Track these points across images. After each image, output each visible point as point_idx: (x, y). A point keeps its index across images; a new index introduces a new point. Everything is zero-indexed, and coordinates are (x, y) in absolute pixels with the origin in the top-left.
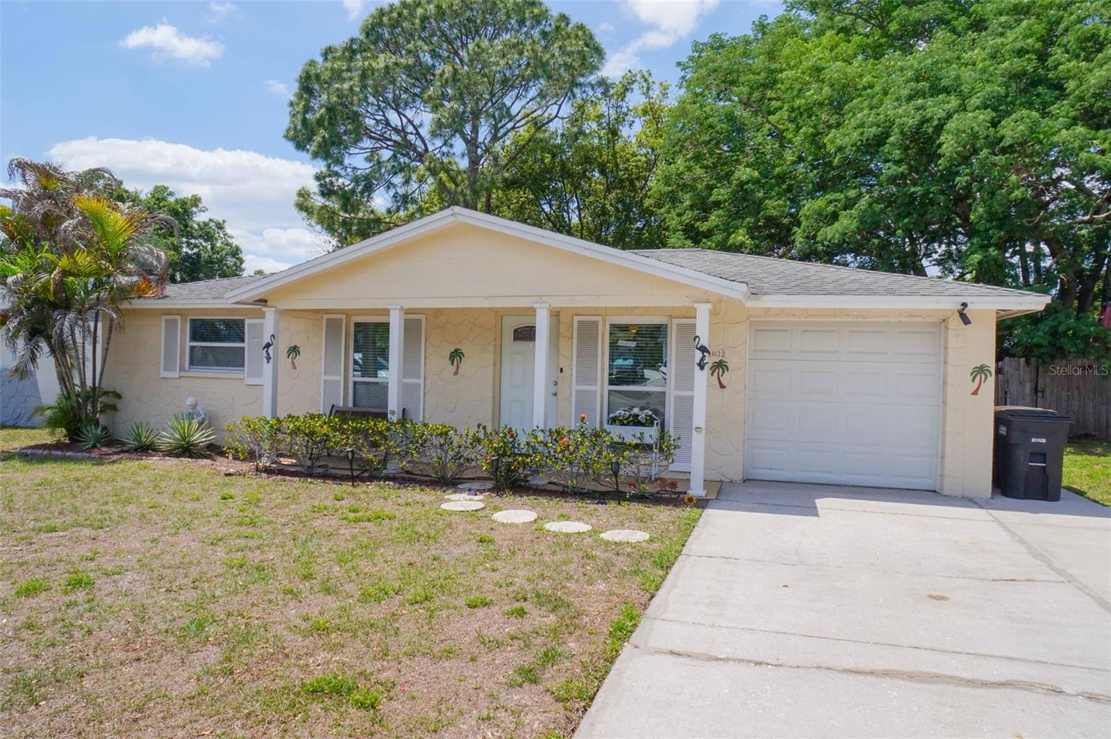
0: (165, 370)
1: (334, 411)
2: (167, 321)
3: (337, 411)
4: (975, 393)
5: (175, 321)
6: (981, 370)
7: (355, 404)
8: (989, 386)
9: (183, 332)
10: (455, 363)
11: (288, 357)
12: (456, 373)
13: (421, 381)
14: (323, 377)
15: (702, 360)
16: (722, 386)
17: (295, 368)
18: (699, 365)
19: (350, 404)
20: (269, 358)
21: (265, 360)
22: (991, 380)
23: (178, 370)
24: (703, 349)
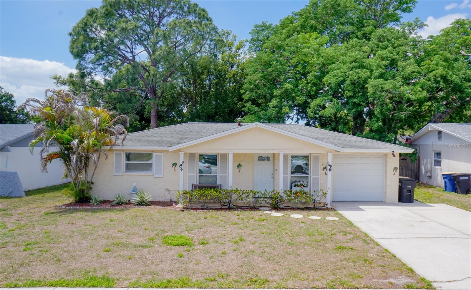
0: (116, 172)
1: (193, 186)
2: (116, 154)
3: (195, 186)
4: (394, 175)
5: (121, 154)
6: (395, 168)
7: (199, 184)
8: (398, 172)
9: (123, 158)
10: (239, 168)
11: (172, 167)
12: (239, 172)
13: (227, 175)
14: (188, 174)
15: (330, 169)
16: (326, 174)
17: (175, 171)
18: (329, 170)
19: (198, 183)
20: (182, 170)
21: (180, 170)
22: (398, 171)
23: (122, 172)
24: (330, 166)
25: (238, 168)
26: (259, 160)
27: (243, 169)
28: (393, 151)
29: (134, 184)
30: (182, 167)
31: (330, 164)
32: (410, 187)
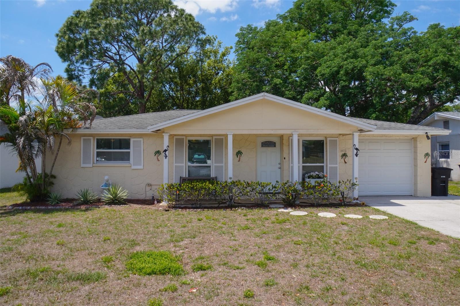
0: (84, 163)
1: (182, 179)
2: (84, 139)
3: (183, 179)
4: (425, 162)
5: (90, 139)
6: (427, 154)
7: (189, 176)
8: (429, 160)
9: (94, 145)
10: (239, 156)
11: (155, 156)
12: (239, 161)
13: (223, 165)
14: (175, 165)
15: (357, 153)
16: (346, 163)
17: (159, 160)
18: (356, 155)
19: (187, 176)
20: (166, 157)
21: (164, 157)
22: (430, 158)
23: (92, 163)
24: (357, 149)
25: (237, 157)
26: (262, 146)
27: (243, 158)
28: (426, 133)
29: (106, 178)
30: (167, 153)
31: (357, 147)
32: (444, 177)
